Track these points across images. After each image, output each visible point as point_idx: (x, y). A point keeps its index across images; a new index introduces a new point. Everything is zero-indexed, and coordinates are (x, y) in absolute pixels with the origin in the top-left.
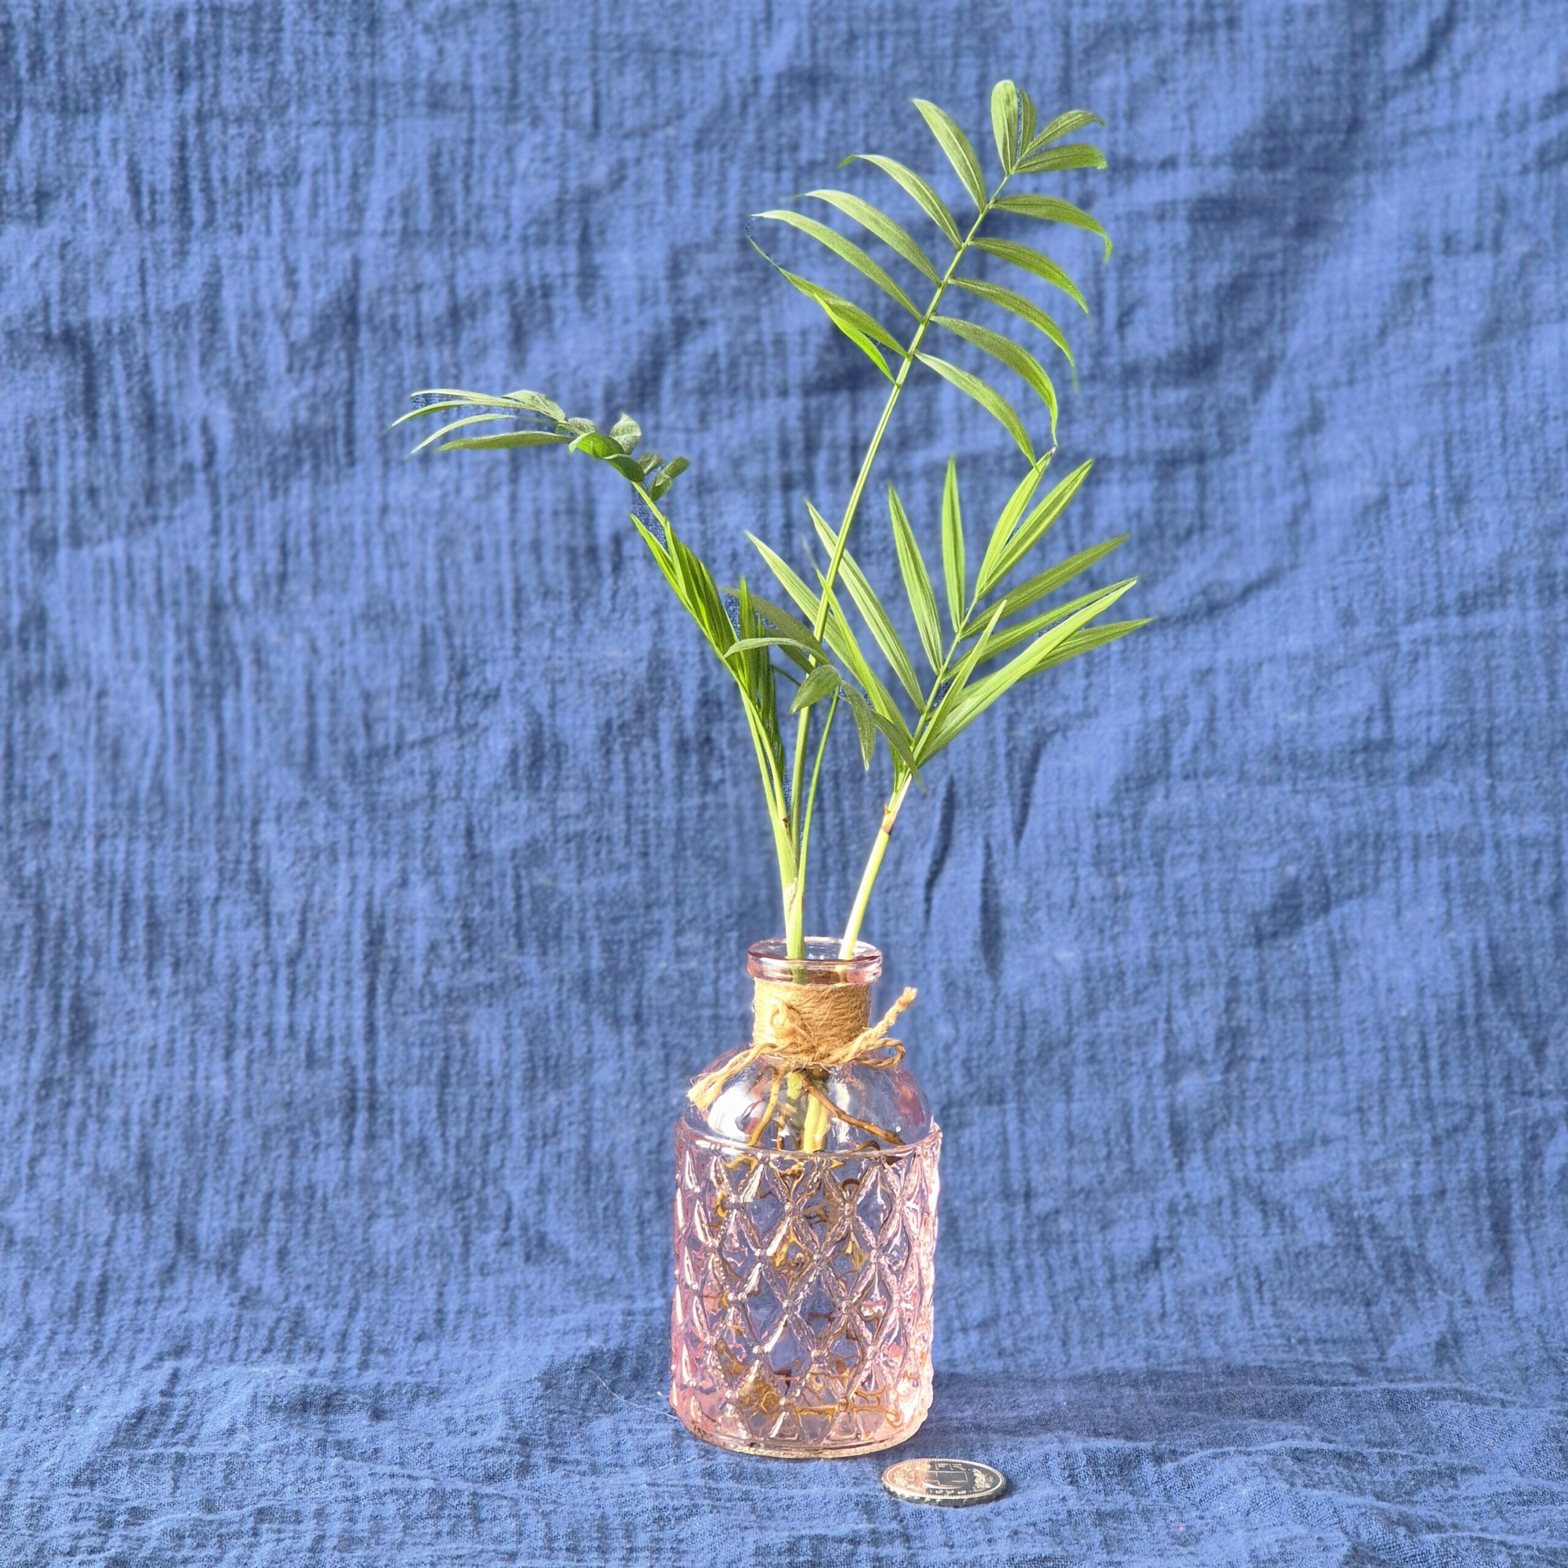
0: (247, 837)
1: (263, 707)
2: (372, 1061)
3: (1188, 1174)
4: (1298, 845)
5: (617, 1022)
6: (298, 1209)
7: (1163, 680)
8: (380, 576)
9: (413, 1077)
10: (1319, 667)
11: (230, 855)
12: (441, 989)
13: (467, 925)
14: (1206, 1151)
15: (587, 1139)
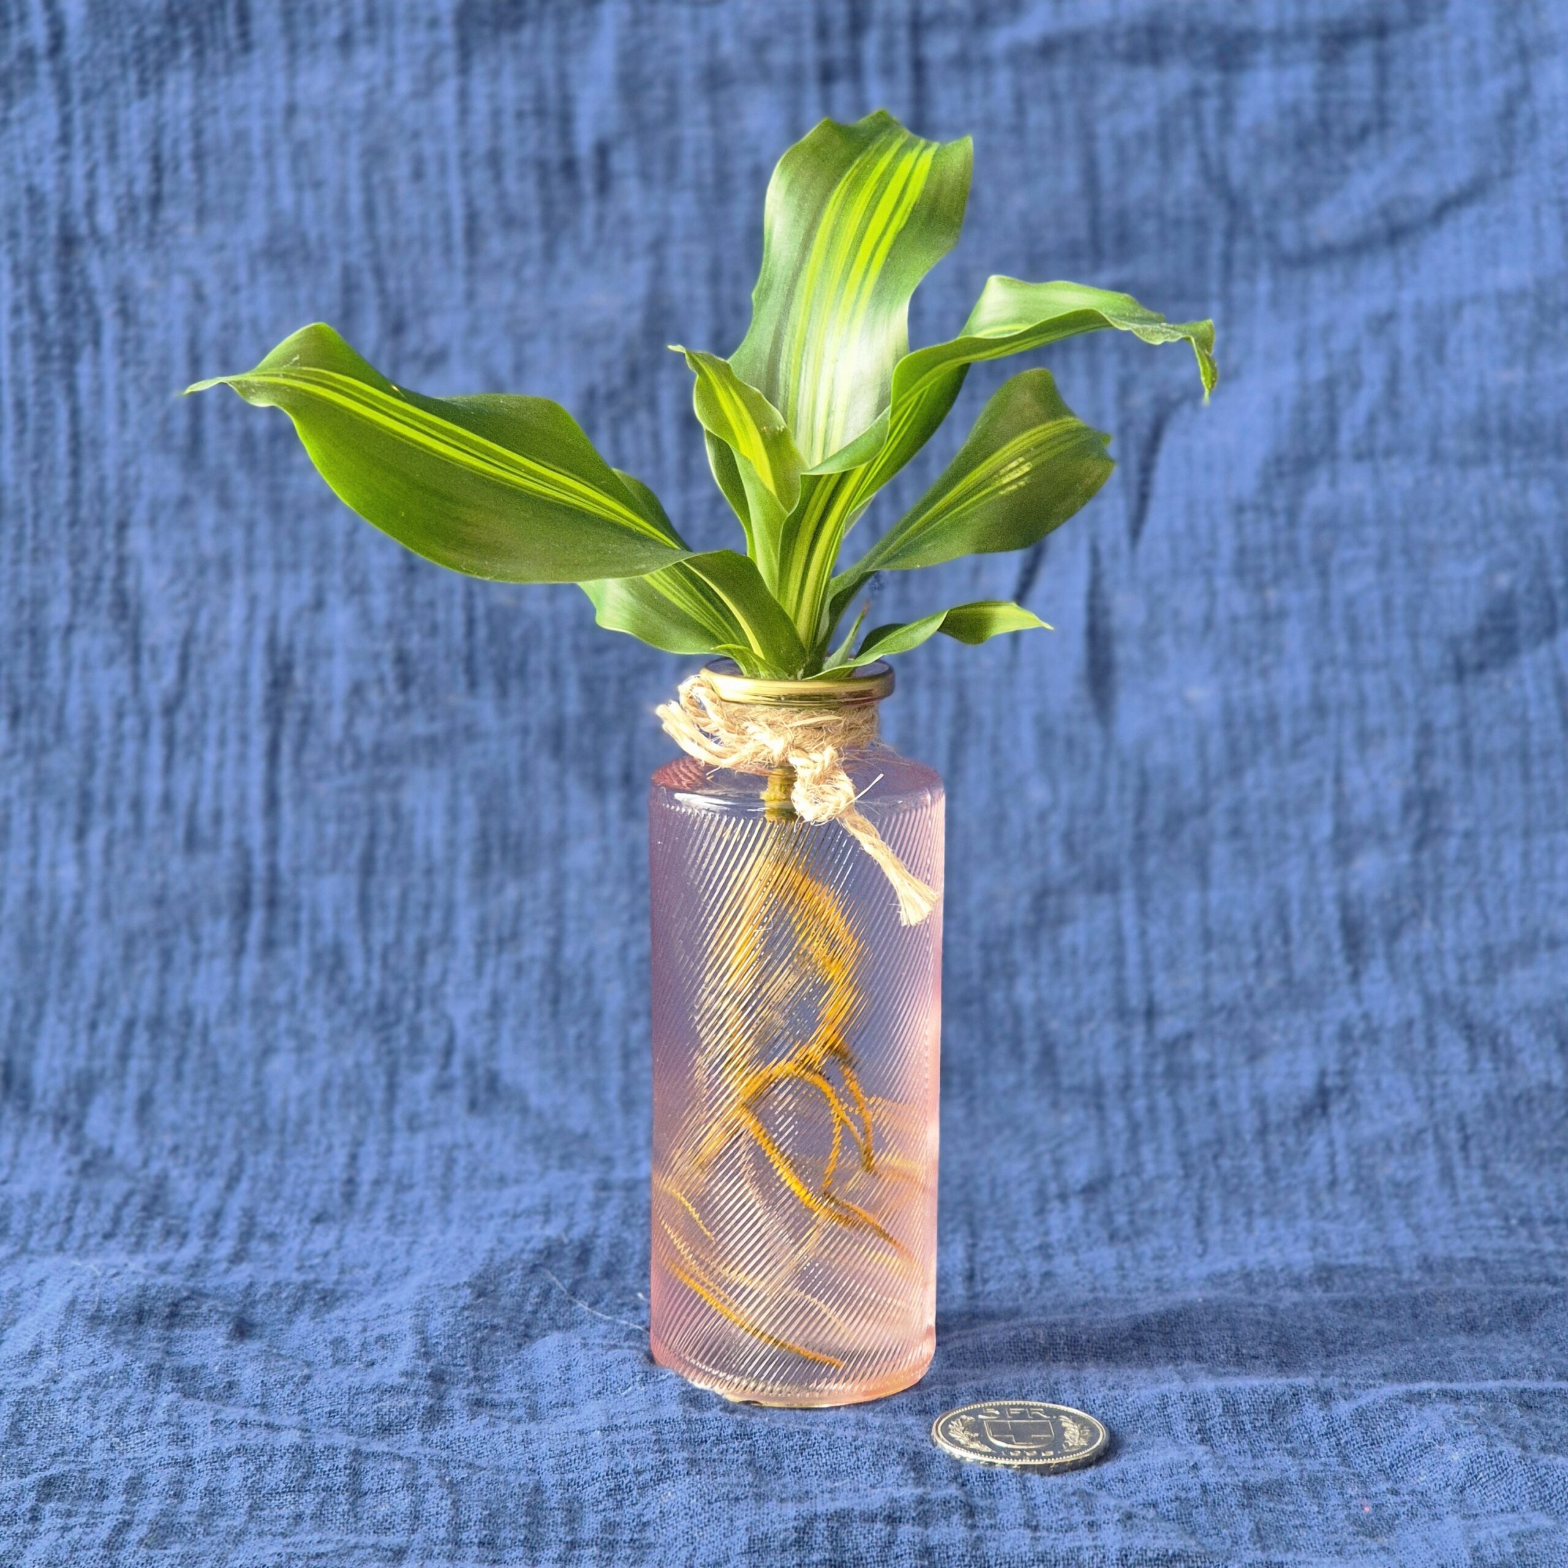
0: (110, 545)
1: (131, 372)
2: (272, 843)
3: (1367, 987)
4: (1512, 547)
5: (599, 786)
6: (169, 1041)
7: (1329, 329)
8: (286, 199)
9: (326, 862)
10: (1540, 307)
11: (87, 570)
12: (366, 745)
13: (401, 658)
14: (1390, 956)
15: (557, 943)
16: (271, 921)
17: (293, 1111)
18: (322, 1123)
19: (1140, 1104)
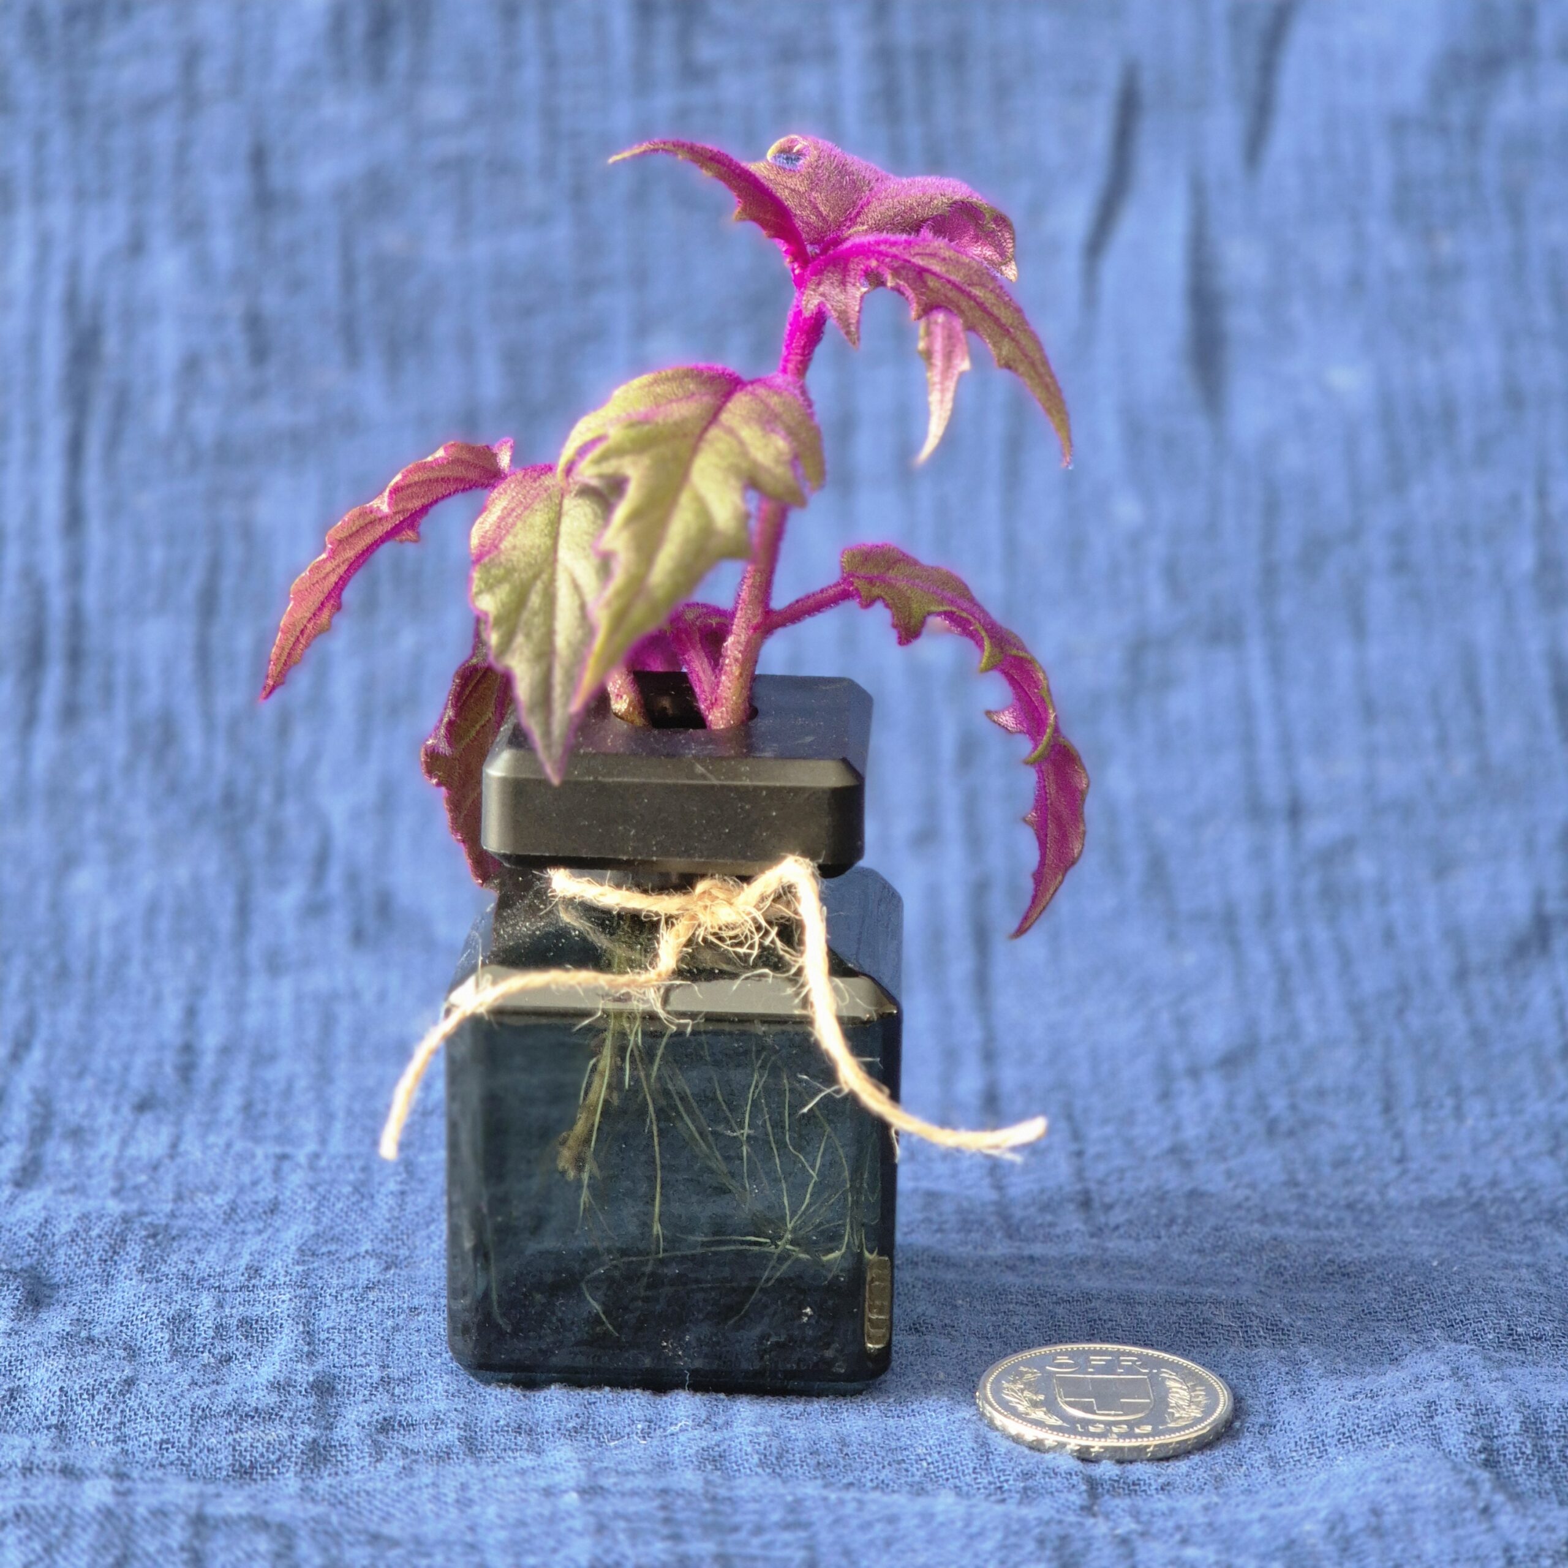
9: (150, 599)
12: (206, 440)
13: (253, 322)
16: (74, 677)
17: (106, 947)
18: (147, 964)
19: (1289, 937)
